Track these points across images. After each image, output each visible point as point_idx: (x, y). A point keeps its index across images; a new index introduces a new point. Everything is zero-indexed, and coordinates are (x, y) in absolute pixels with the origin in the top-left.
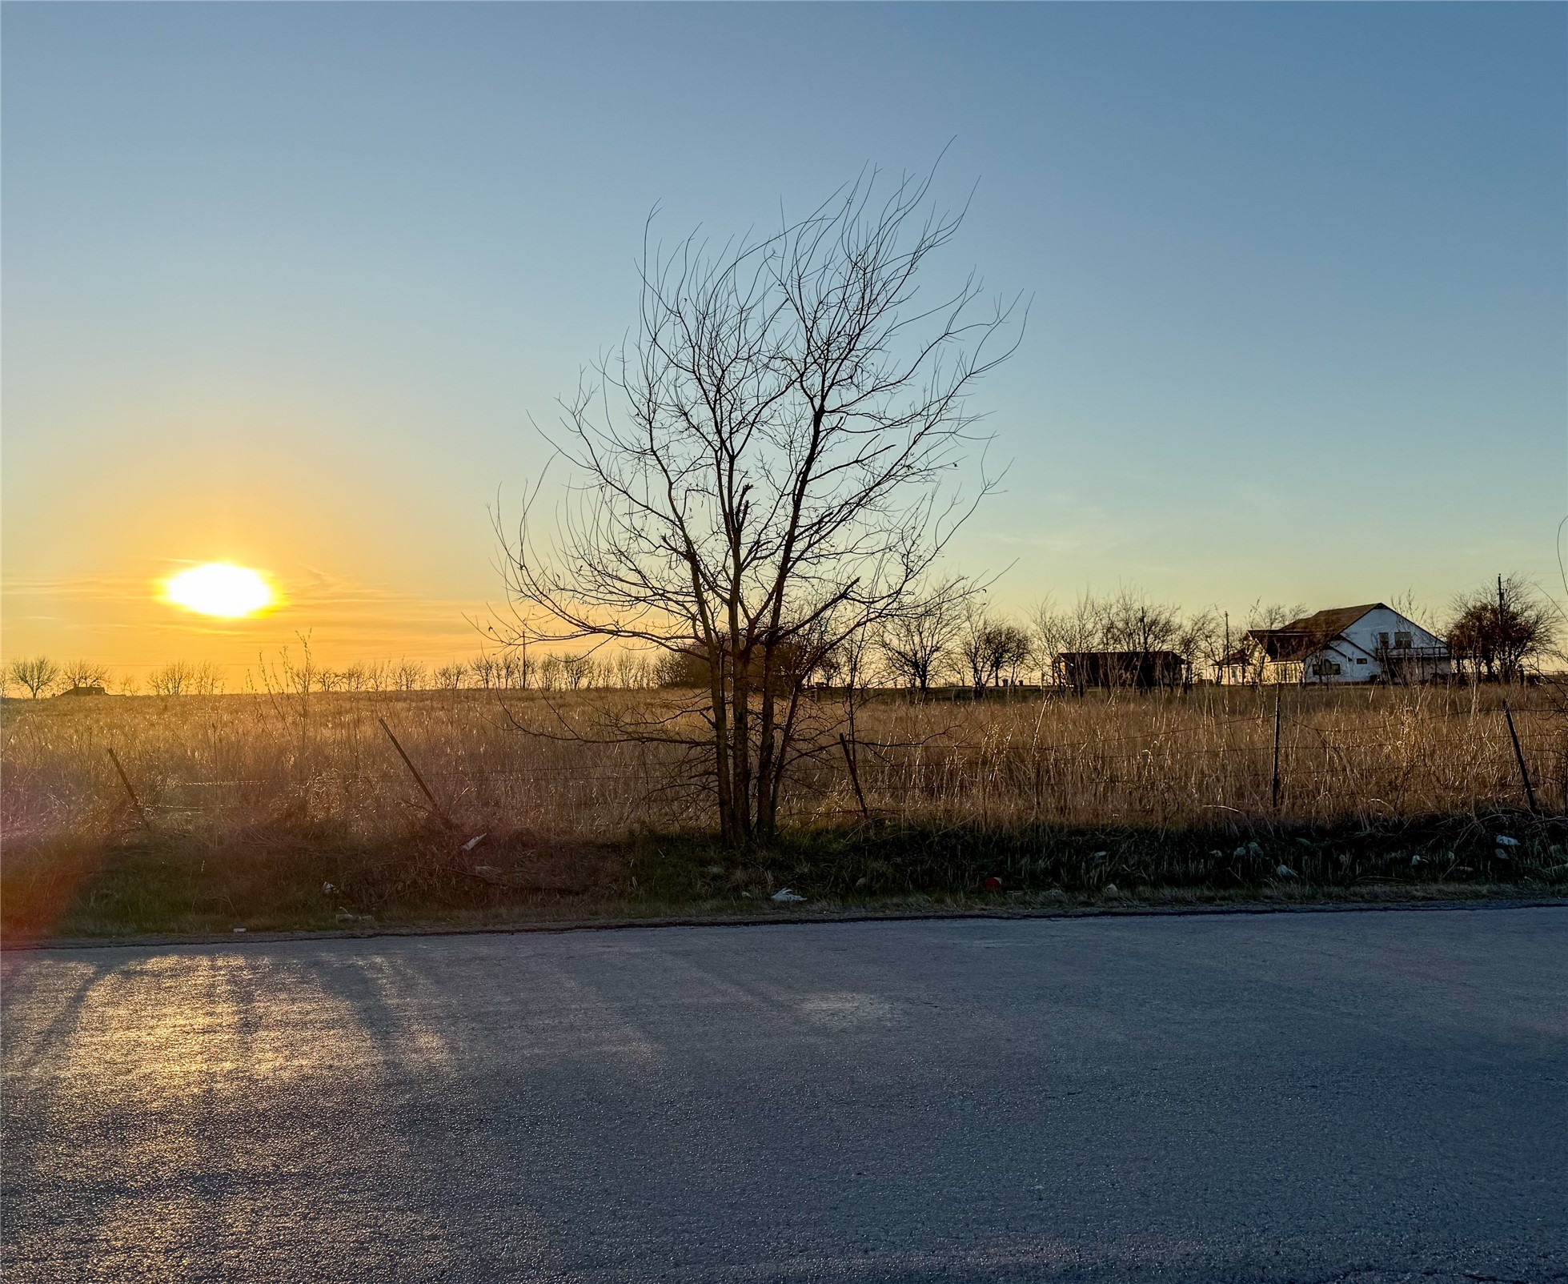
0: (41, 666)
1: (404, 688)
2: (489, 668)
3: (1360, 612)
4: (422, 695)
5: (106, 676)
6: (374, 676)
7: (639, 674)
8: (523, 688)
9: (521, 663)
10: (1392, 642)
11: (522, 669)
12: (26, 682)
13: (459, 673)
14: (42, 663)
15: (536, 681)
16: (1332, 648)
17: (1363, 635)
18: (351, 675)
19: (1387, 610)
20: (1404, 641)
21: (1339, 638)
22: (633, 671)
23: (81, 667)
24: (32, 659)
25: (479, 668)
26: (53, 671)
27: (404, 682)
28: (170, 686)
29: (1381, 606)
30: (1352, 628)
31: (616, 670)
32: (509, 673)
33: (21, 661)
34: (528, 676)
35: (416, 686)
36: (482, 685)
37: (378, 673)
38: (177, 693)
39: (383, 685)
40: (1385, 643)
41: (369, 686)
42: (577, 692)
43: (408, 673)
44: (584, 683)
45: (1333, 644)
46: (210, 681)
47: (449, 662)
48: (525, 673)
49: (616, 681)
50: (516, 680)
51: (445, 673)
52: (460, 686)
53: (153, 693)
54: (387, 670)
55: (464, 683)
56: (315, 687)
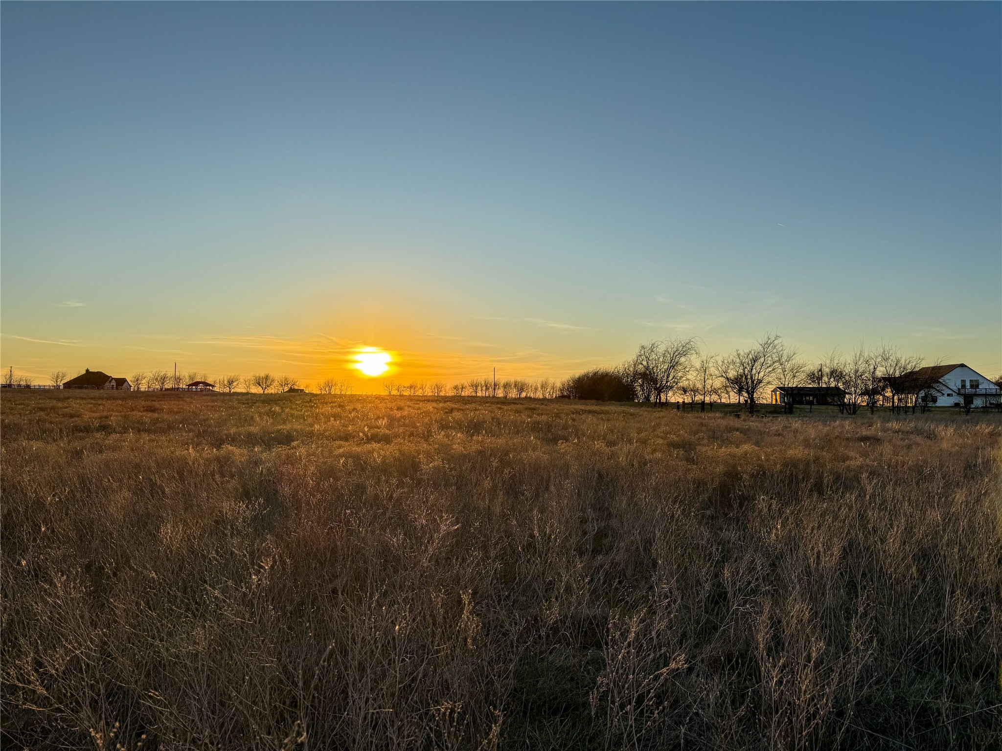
0: (267, 378)
1: (436, 394)
2: (476, 387)
3: (951, 368)
4: (445, 399)
5: (297, 383)
6: (422, 388)
7: (551, 391)
8: (494, 397)
9: (493, 384)
10: (968, 385)
11: (493, 387)
12: (260, 385)
13: (463, 388)
14: (267, 376)
15: (500, 393)
16: (934, 388)
17: (953, 381)
18: (411, 387)
19: (966, 368)
20: (975, 385)
21: (938, 382)
22: (548, 390)
23: (286, 379)
24: (262, 375)
25: (472, 386)
26: (273, 381)
27: (436, 391)
28: (327, 389)
29: (963, 365)
30: (947, 377)
31: (540, 389)
32: (487, 389)
33: (258, 375)
34: (496, 390)
35: (442, 394)
36: (474, 394)
37: (424, 386)
38: (330, 393)
39: (426, 392)
40: (964, 386)
41: (419, 393)
42: (520, 398)
43: (438, 387)
44: (524, 395)
45: (934, 385)
46: (346, 388)
47: (458, 382)
48: (494, 389)
49: (539, 395)
50: (490, 393)
51: (456, 388)
52: (463, 394)
53: (319, 392)
54: (428, 385)
55: (465, 393)
56: (394, 392)
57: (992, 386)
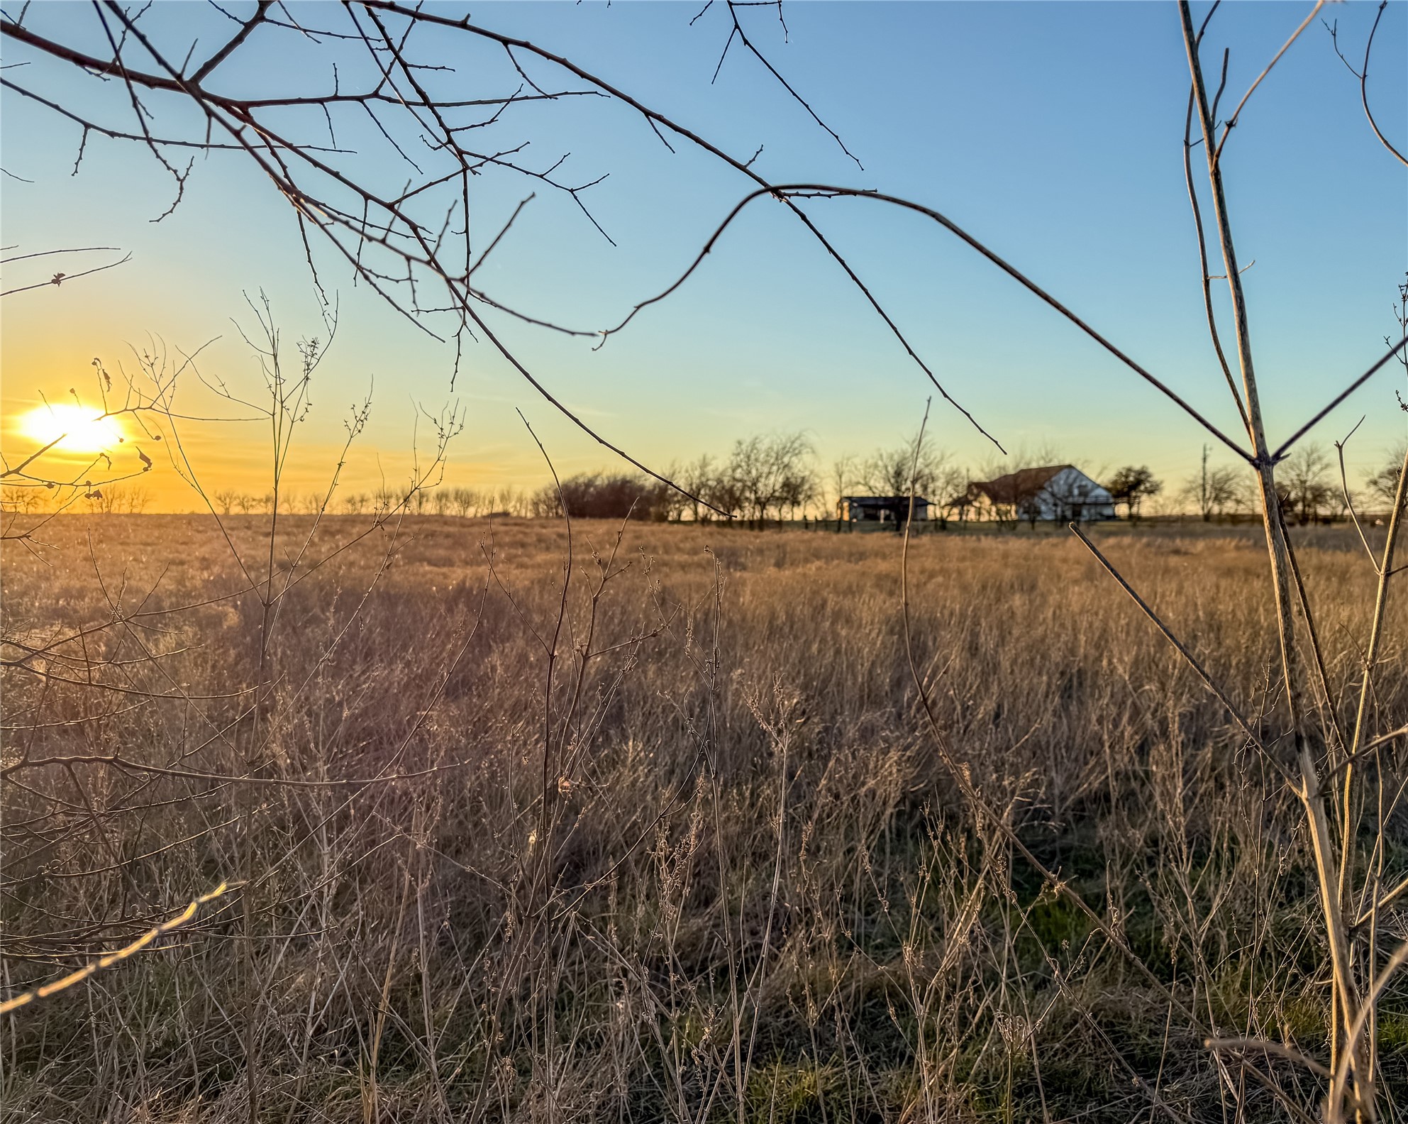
1: (314, 512)
7: (518, 505)
10: (1075, 492)
11: (418, 499)
13: (362, 501)
15: (431, 508)
16: (1038, 496)
18: (267, 500)
19: (1073, 470)
20: (1084, 493)
21: (1043, 488)
22: (512, 503)
25: (380, 496)
27: (314, 507)
29: (1070, 466)
30: (1053, 481)
34: (424, 505)
36: (383, 511)
37: (292, 498)
40: (1071, 493)
41: (284, 509)
43: (318, 500)
45: (1039, 492)
46: (140, 502)
48: (420, 502)
50: (412, 508)
51: (351, 501)
52: (364, 511)
54: (299, 498)
55: (367, 510)
56: (235, 510)
57: (1104, 493)
